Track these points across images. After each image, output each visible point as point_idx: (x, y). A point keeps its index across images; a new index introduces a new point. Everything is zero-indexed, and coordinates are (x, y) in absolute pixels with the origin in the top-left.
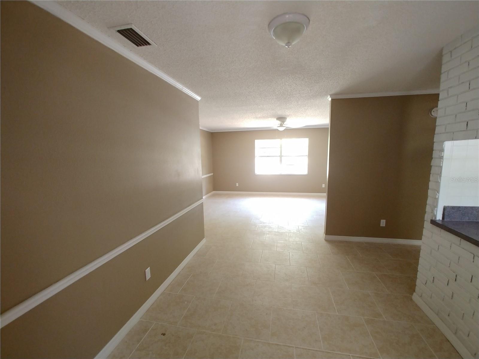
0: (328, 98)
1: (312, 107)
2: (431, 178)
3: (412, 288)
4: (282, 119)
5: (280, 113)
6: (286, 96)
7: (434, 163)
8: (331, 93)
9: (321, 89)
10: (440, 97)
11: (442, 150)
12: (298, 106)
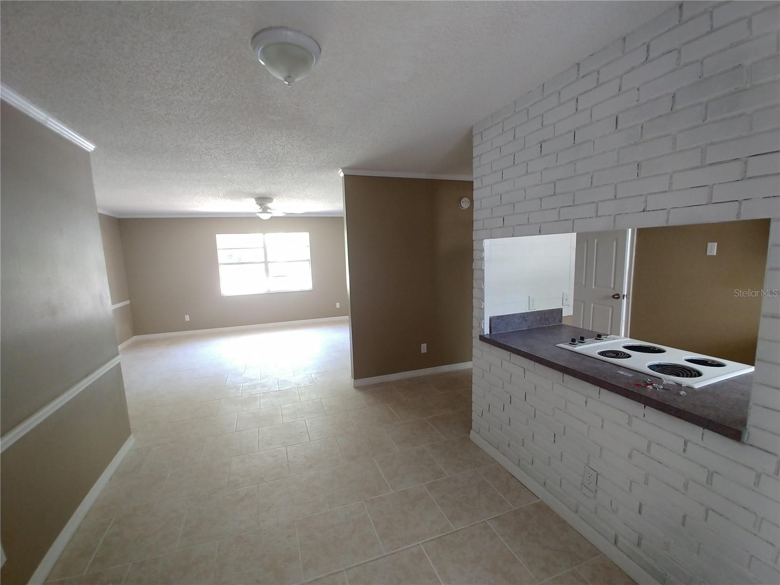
0: (339, 172)
1: (315, 184)
2: (475, 285)
3: (468, 425)
4: (263, 200)
5: (261, 190)
6: (274, 162)
7: (475, 265)
8: (344, 166)
9: (330, 158)
10: (475, 186)
11: (482, 250)
12: (292, 181)
